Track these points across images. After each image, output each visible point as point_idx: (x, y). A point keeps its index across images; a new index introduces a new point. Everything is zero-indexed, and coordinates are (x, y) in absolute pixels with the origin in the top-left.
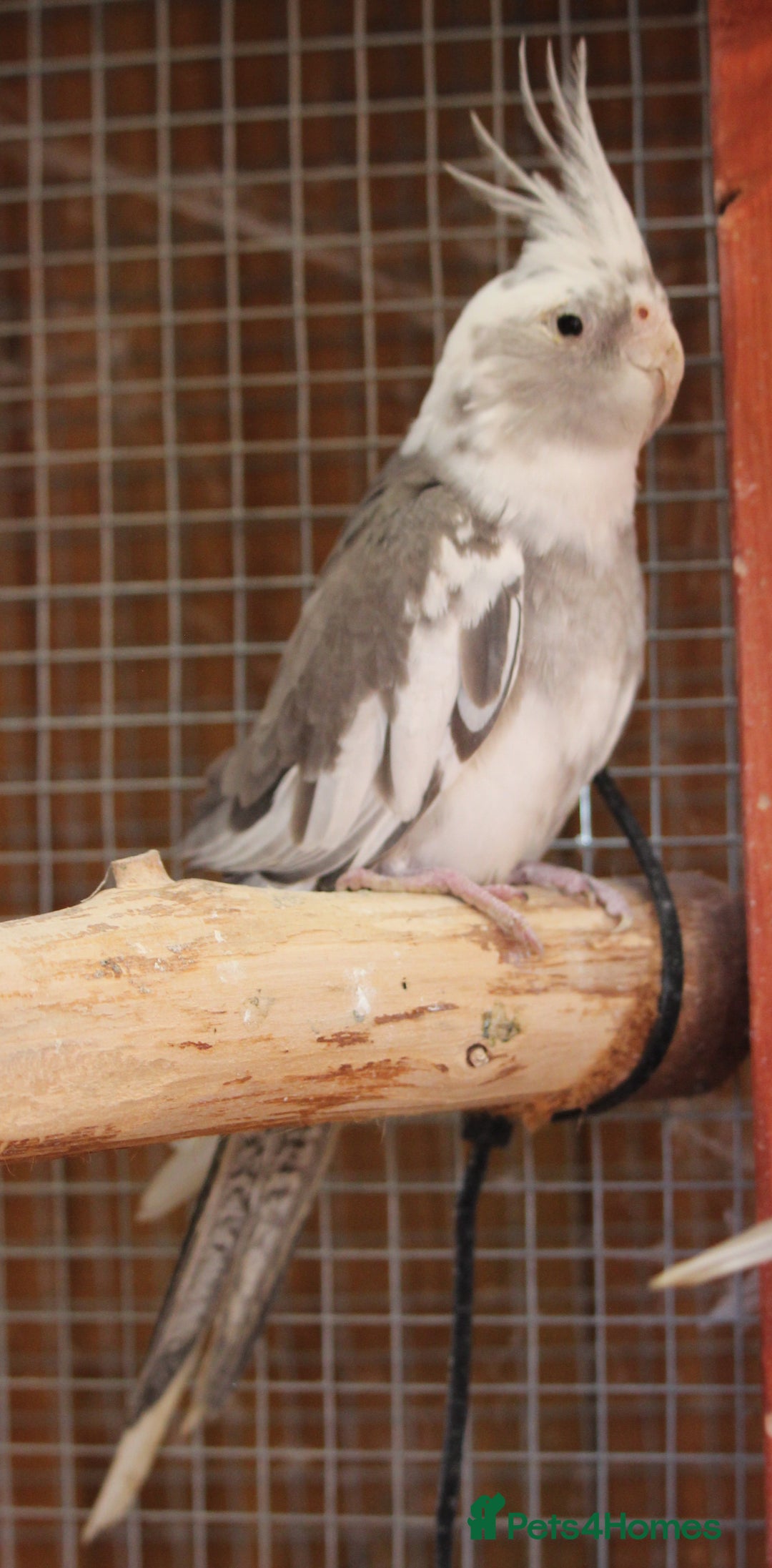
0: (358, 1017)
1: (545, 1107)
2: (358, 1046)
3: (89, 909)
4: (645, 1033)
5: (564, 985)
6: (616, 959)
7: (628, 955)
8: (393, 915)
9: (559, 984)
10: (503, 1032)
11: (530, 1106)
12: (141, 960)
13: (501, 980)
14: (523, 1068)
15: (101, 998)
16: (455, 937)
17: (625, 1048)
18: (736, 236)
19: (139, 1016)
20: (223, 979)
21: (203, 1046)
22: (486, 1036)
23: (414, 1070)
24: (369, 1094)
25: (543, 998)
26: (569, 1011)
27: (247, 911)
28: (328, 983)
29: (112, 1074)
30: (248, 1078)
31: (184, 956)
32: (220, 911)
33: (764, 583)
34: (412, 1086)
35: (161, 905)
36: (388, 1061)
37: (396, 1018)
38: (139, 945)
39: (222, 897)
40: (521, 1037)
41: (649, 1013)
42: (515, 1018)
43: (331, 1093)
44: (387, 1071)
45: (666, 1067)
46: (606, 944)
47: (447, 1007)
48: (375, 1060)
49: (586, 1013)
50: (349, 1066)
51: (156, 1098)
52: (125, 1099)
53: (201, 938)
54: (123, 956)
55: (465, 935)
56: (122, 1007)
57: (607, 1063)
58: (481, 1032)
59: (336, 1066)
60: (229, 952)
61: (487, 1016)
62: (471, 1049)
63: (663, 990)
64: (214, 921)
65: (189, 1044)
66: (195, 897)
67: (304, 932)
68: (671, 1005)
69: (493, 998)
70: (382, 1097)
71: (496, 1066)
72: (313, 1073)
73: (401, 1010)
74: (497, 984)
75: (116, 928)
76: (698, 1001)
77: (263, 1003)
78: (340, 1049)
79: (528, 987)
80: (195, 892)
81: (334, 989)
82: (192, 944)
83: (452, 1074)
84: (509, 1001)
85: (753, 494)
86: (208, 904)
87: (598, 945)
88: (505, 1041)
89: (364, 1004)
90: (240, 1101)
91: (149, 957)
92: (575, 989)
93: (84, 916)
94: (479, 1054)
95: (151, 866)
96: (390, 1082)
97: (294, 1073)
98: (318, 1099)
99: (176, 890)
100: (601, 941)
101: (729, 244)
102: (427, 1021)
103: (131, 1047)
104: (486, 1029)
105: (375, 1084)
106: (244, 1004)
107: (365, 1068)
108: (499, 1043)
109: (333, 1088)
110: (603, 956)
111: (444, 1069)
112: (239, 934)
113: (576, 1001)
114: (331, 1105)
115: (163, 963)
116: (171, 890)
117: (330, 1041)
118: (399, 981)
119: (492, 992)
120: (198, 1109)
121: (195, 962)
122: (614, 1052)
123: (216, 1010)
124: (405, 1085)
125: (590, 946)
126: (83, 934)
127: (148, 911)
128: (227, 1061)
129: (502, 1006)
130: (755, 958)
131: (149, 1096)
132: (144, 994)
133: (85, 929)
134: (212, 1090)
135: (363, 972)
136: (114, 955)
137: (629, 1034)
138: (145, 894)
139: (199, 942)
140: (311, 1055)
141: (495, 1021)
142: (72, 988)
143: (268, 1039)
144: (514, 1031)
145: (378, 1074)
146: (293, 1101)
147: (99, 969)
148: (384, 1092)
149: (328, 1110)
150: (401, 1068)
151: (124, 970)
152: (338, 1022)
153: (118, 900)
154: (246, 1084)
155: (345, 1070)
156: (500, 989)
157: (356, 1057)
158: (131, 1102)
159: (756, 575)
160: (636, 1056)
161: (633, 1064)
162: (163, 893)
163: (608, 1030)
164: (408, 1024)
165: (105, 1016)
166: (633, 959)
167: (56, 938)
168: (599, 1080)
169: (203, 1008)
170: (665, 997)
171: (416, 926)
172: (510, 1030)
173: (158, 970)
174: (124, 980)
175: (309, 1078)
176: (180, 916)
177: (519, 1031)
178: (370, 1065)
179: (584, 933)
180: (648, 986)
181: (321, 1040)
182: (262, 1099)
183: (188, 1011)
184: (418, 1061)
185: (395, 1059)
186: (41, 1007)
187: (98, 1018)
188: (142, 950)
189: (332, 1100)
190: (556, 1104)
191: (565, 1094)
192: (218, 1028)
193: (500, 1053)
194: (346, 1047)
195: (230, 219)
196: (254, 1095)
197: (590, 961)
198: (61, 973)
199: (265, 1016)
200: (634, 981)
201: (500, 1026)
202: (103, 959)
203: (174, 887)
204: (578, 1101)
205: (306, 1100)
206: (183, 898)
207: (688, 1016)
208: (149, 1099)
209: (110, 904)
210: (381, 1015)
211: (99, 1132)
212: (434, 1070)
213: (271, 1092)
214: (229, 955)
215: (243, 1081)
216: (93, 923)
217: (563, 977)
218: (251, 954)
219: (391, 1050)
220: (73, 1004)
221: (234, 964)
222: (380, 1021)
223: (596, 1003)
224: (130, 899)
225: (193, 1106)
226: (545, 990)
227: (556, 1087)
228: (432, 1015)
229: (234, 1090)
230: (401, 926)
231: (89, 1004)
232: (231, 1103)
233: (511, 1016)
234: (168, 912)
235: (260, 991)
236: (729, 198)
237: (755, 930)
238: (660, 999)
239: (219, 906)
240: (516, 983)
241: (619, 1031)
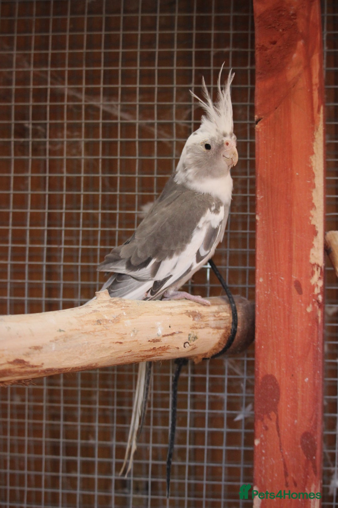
0: (158, 335)
1: (201, 357)
2: (158, 343)
3: (91, 305)
4: (227, 339)
5: (208, 326)
6: (221, 319)
7: (224, 318)
8: (167, 308)
9: (207, 326)
10: (193, 339)
11: (196, 357)
12: (106, 320)
13: (193, 325)
14: (198, 348)
15: (97, 330)
16: (182, 313)
17: (222, 343)
18: (260, 130)
19: (106, 335)
20: (126, 325)
21: (121, 343)
22: (189, 340)
23: (171, 348)
24: (159, 355)
25: (203, 330)
26: (209, 333)
27: (131, 307)
28: (152, 326)
29: (98, 350)
30: (131, 351)
31: (116, 319)
32: (124, 307)
33: (264, 222)
34: (170, 353)
35: (110, 305)
36: (165, 346)
37: (168, 335)
38: (105, 316)
39: (124, 303)
40: (197, 340)
41: (229, 334)
42: (196, 335)
43: (150, 354)
44: (164, 349)
45: (232, 347)
46: (218, 315)
47: (180, 332)
48: (162, 346)
49: (213, 334)
50: (155, 348)
51: (108, 356)
52: (101, 357)
53: (120, 314)
54: (101, 319)
55: (184, 313)
56: (102, 333)
57: (217, 346)
58: (188, 339)
59: (152, 348)
60: (127, 318)
61: (189, 335)
62: (185, 343)
63: (232, 328)
64: (123, 309)
65: (118, 342)
66: (118, 303)
67: (145, 312)
68: (234, 332)
69: (191, 330)
70: (162, 355)
71: (191, 347)
72: (147, 349)
73: (169, 333)
74: (192, 326)
75: (99, 311)
76: (241, 330)
77: (136, 331)
78: (154, 343)
79: (199, 327)
80: (118, 301)
81: (153, 328)
82: (118, 316)
83: (180, 349)
84: (194, 330)
85: (262, 199)
86: (121, 304)
87: (217, 316)
88: (194, 341)
89: (160, 331)
90: (128, 357)
91: (108, 319)
92: (211, 327)
93: (91, 308)
94: (187, 344)
95: (106, 294)
96: (165, 352)
97: (142, 350)
98: (147, 356)
99: (113, 301)
100: (217, 315)
101: (258, 132)
102: (175, 336)
103: (104, 343)
104: (189, 338)
105: (161, 352)
106: (131, 332)
107: (159, 348)
108: (192, 342)
109: (150, 353)
110: (218, 319)
111: (178, 348)
112: (129, 313)
113: (211, 330)
114: (150, 357)
115: (111, 321)
116: (112, 301)
117: (152, 341)
118: (169, 325)
119: (191, 328)
120: (118, 359)
121: (119, 321)
122: (219, 343)
123: (124, 333)
124: (168, 352)
125: (215, 316)
126: (91, 313)
127: (107, 306)
128: (126, 347)
129: (193, 332)
130: (257, 321)
131: (107, 356)
132: (107, 329)
133: (91, 311)
134: (122, 354)
135: (160, 323)
136: (99, 319)
137: (223, 339)
138: (105, 302)
139: (120, 315)
140: (146, 345)
141: (191, 336)
142: (89, 327)
143: (136, 341)
144: (196, 338)
145: (162, 350)
146: (140, 356)
147: (96, 323)
148: (163, 354)
149: (148, 359)
150: (168, 348)
151: (102, 323)
152: (153, 336)
153: (99, 303)
154: (130, 352)
155: (154, 348)
156: (193, 328)
157: (157, 345)
158: (102, 357)
159: (262, 220)
160: (225, 345)
161: (224, 347)
162: (110, 301)
163: (218, 338)
164: (170, 337)
165: (97, 335)
166: (225, 319)
167: (85, 314)
168: (215, 351)
169: (121, 333)
170: (233, 330)
171: (172, 311)
172: (195, 338)
173: (110, 323)
174: (102, 325)
175: (145, 351)
176: (115, 308)
177: (197, 338)
178: (160, 347)
179: (213, 312)
180: (229, 327)
181: (149, 341)
182: (133, 356)
183: (118, 334)
184: (172, 346)
185: (166, 346)
186: (82, 333)
187: (96, 336)
188: (106, 317)
189: (150, 356)
190: (203, 357)
191: (206, 354)
192: (125, 338)
193: (192, 344)
194: (155, 343)
195: (119, 114)
196: (132, 355)
197: (215, 320)
198: (87, 324)
199: (136, 335)
200: (225, 325)
201: (192, 337)
202: (97, 320)
203: (112, 300)
204: (209, 356)
205: (144, 356)
206: (115, 303)
207: (238, 334)
208: (107, 357)
209: (97, 304)
210: (164, 335)
211: (94, 365)
212: (176, 349)
213: (136, 354)
214: (127, 319)
215: (129, 352)
216: (94, 309)
217: (208, 324)
218: (133, 318)
219: (166, 343)
220: (89, 332)
221: (128, 321)
222: (164, 336)
223: (216, 331)
224: (101, 303)
225: (117, 358)
226: (204, 328)
227: (204, 352)
228: (176, 334)
229: (127, 354)
230: (169, 311)
231: (94, 332)
232: (126, 357)
233: (195, 335)
234: (111, 307)
235: (135, 328)
236: (259, 120)
237: (257, 313)
238: (231, 330)
239: (124, 305)
240: (197, 326)
241: (221, 338)
